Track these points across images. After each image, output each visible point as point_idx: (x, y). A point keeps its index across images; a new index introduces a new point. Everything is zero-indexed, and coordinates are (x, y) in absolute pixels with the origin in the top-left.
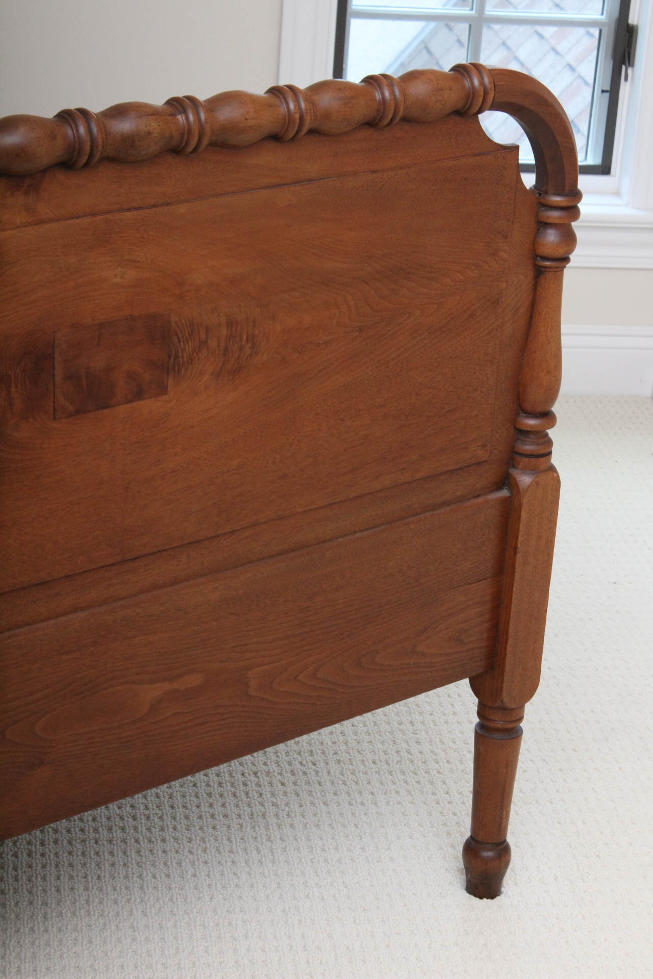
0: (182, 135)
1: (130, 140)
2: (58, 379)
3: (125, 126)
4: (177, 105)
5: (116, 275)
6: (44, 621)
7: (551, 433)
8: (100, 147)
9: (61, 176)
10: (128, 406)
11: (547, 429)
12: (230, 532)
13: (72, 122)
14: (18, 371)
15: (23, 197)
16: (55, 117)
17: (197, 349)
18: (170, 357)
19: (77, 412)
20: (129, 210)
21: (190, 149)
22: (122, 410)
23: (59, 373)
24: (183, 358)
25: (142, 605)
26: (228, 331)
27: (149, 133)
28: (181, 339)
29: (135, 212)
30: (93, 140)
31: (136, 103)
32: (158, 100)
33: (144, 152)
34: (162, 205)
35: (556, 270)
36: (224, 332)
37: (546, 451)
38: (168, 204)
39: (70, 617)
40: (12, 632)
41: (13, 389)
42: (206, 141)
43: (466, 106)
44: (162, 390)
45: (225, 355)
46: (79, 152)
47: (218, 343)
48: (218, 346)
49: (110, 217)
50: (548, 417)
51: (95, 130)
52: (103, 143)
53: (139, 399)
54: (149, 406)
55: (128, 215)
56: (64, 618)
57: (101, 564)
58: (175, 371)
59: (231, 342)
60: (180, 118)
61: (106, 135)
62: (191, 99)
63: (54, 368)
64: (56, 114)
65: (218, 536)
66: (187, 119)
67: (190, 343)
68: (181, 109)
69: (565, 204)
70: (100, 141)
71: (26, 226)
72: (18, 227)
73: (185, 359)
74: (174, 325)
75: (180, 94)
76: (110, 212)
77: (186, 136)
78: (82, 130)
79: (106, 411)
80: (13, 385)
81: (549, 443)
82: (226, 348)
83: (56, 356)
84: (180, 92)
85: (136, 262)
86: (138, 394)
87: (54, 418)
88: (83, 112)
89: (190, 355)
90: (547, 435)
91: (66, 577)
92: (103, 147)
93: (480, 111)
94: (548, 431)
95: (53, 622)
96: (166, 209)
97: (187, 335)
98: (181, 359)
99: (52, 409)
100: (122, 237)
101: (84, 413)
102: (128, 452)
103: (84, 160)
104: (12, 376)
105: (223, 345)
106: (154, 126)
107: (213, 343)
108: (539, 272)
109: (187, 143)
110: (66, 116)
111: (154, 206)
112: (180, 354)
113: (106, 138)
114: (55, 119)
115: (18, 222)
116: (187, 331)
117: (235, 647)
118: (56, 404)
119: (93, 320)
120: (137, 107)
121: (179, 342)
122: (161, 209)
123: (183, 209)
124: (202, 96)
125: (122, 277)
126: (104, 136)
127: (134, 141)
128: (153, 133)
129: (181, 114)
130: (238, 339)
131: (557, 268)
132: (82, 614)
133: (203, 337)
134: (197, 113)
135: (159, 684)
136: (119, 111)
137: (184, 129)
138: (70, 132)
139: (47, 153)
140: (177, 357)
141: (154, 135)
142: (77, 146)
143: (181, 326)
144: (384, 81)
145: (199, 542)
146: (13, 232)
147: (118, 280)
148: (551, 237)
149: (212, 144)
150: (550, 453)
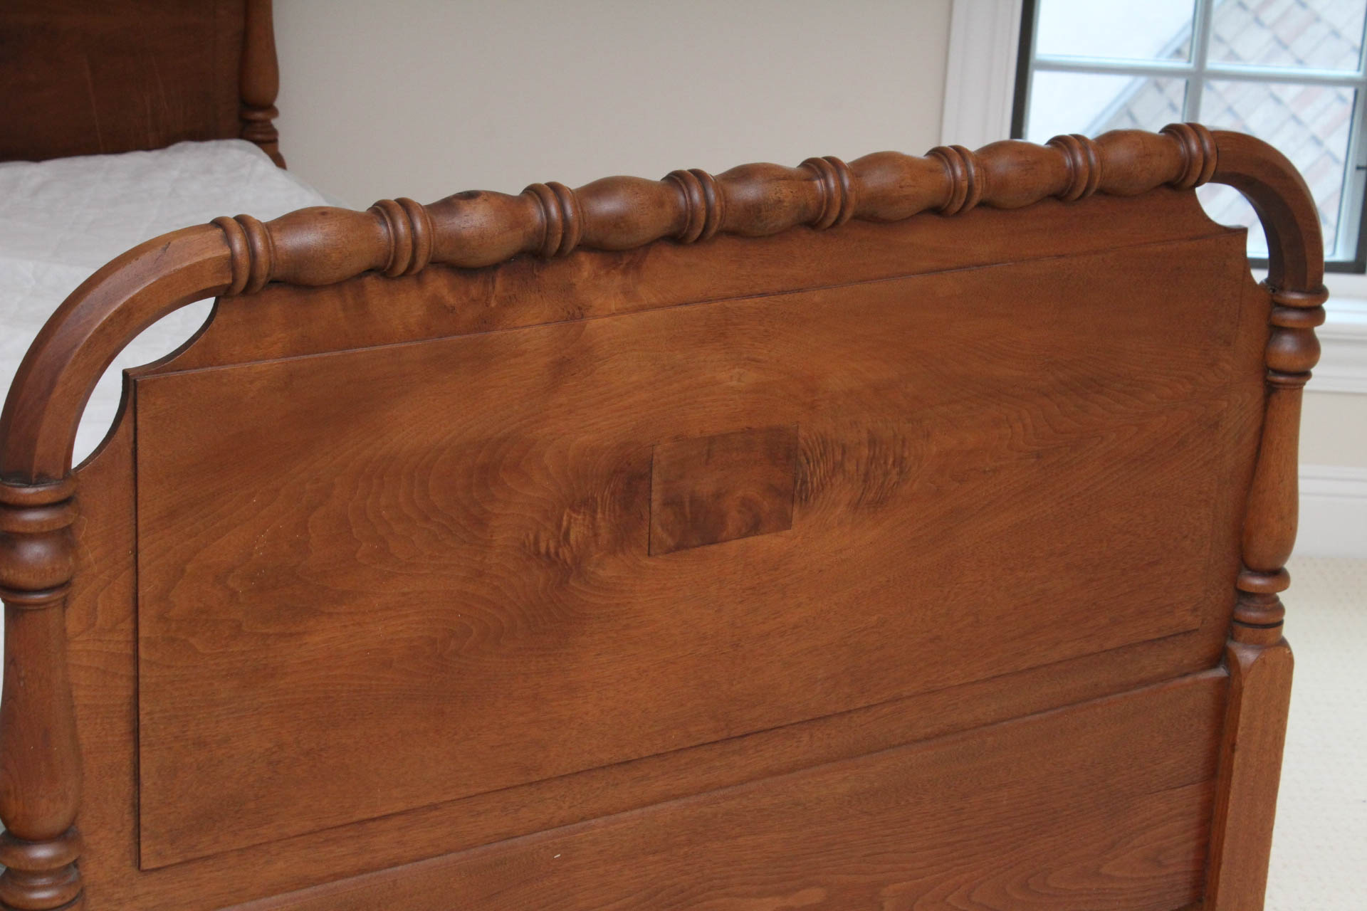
0: (820, 207)
1: (754, 210)
2: (656, 505)
3: (749, 192)
4: (815, 167)
5: (731, 377)
6: (625, 810)
7: (1283, 596)
8: (718, 218)
9: (668, 252)
10: (742, 541)
11: (1279, 591)
12: (865, 707)
13: (683, 186)
14: (606, 493)
15: (620, 277)
16: (663, 179)
17: (830, 474)
18: (796, 482)
19: (678, 548)
20: (750, 296)
21: (829, 222)
22: (734, 546)
23: (656, 496)
24: (812, 483)
25: (751, 796)
26: (869, 451)
27: (780, 201)
28: (811, 460)
29: (758, 300)
30: (709, 209)
31: (764, 164)
32: (791, 160)
33: (772, 225)
34: (792, 291)
35: (1292, 387)
36: (865, 452)
37: (1275, 620)
38: (799, 290)
39: (660, 806)
40: (585, 823)
41: (599, 516)
42: (849, 214)
43: (1181, 174)
44: (786, 523)
45: (865, 481)
46: (692, 222)
47: (857, 466)
48: (857, 470)
49: (727, 304)
50: (1279, 576)
51: (712, 196)
52: (722, 212)
53: (756, 534)
54: (769, 543)
55: (749, 302)
56: (651, 808)
57: (701, 741)
58: (801, 499)
59: (873, 466)
60: (819, 184)
61: (726, 202)
62: (833, 161)
63: (651, 491)
64: (665, 176)
65: (849, 712)
66: (827, 185)
67: (822, 465)
68: (819, 173)
69: (1306, 304)
70: (718, 209)
71: (623, 313)
72: (614, 314)
73: (815, 485)
74: (802, 441)
75: (819, 154)
76: (727, 298)
77: (824, 207)
78: (696, 196)
79: (714, 547)
80: (599, 510)
81: (1280, 610)
82: (867, 474)
83: (654, 476)
84: (820, 152)
85: (758, 361)
86: (755, 527)
87: (649, 555)
88: (698, 174)
89: (820, 479)
90: (1277, 599)
91: (658, 755)
92: (722, 217)
93: (1199, 183)
94: (1279, 594)
95: (637, 812)
96: (798, 296)
97: (819, 456)
98: (810, 484)
99: (647, 542)
100: (741, 329)
101: (686, 547)
102: (740, 600)
103: (698, 232)
104: (599, 499)
105: (862, 468)
106: (785, 192)
107: (850, 466)
108: (1271, 390)
109: (826, 215)
110: (677, 179)
111: (783, 292)
112: (809, 479)
113: (726, 206)
114: (663, 182)
115: (613, 307)
116: (818, 452)
117: (865, 856)
118: (652, 536)
119: (702, 432)
120: (765, 169)
121: (808, 463)
122: (791, 295)
123: (817, 297)
124: (847, 158)
125: (739, 380)
126: (723, 203)
127: (760, 211)
128: (783, 201)
129: (819, 179)
130: (882, 462)
131: (1295, 385)
132: (674, 804)
133: (839, 458)
134: (839, 179)
135: (769, 899)
136: (743, 174)
137: (823, 197)
138: (681, 198)
139: (652, 223)
140: (804, 482)
141: (785, 204)
142: (689, 216)
143: (810, 443)
144: (1077, 144)
145: (825, 718)
146: (607, 320)
147: (734, 383)
148: (1287, 345)
149: (857, 217)
150: (1280, 623)
